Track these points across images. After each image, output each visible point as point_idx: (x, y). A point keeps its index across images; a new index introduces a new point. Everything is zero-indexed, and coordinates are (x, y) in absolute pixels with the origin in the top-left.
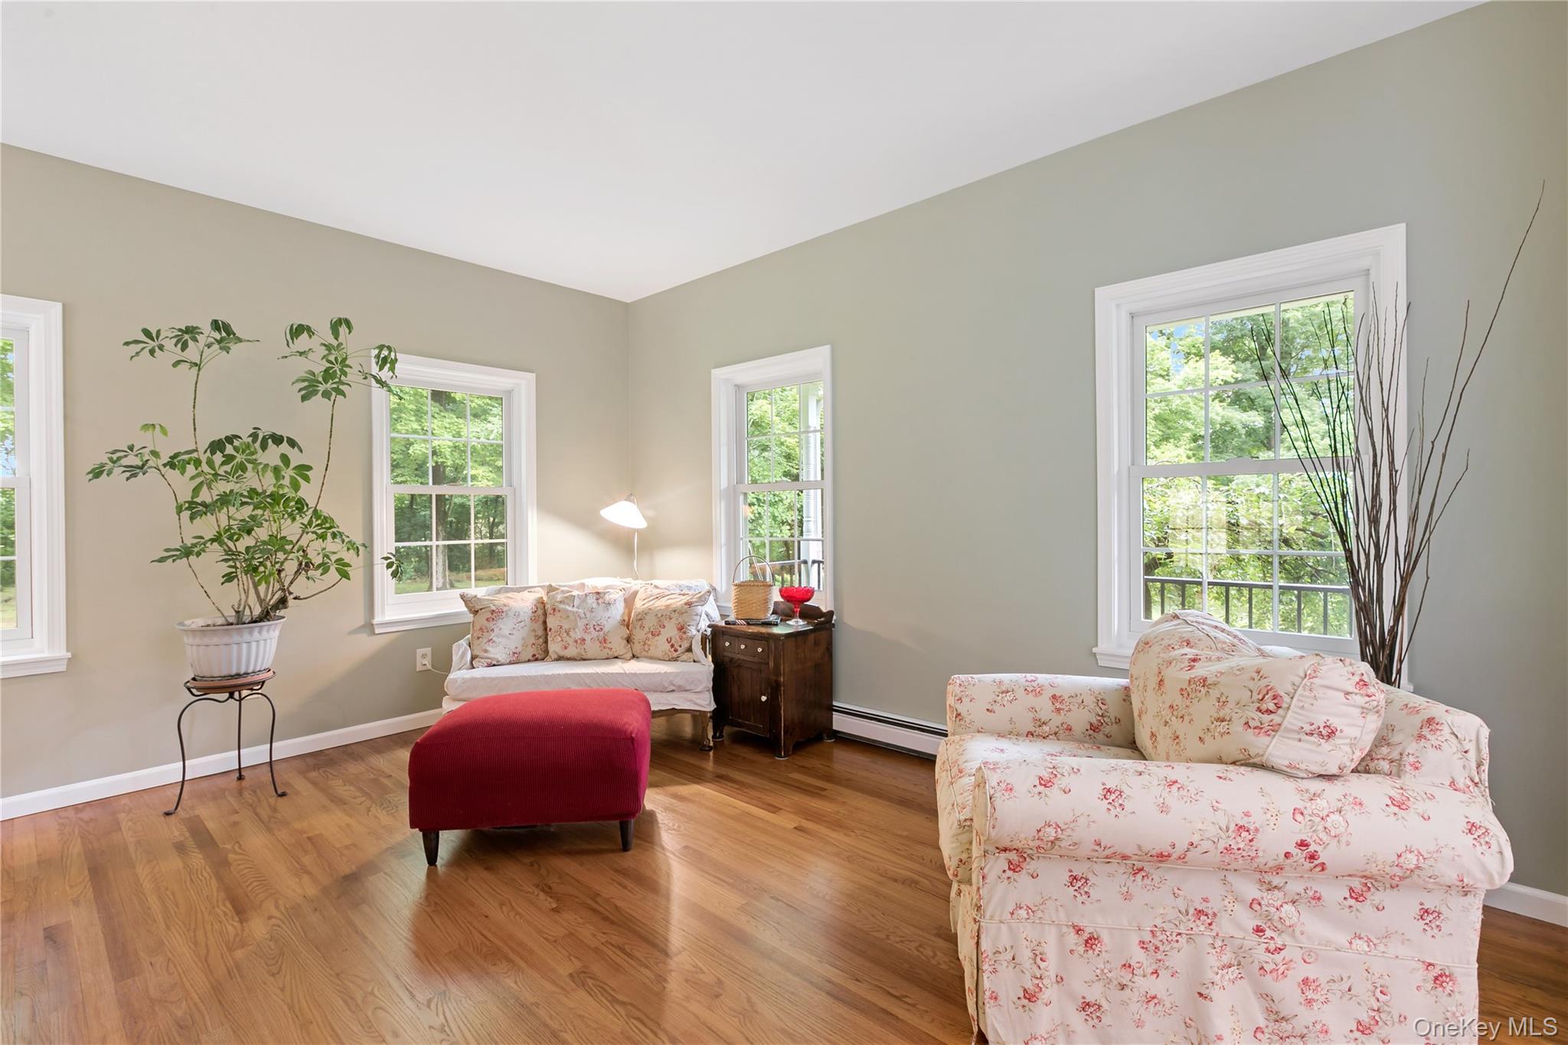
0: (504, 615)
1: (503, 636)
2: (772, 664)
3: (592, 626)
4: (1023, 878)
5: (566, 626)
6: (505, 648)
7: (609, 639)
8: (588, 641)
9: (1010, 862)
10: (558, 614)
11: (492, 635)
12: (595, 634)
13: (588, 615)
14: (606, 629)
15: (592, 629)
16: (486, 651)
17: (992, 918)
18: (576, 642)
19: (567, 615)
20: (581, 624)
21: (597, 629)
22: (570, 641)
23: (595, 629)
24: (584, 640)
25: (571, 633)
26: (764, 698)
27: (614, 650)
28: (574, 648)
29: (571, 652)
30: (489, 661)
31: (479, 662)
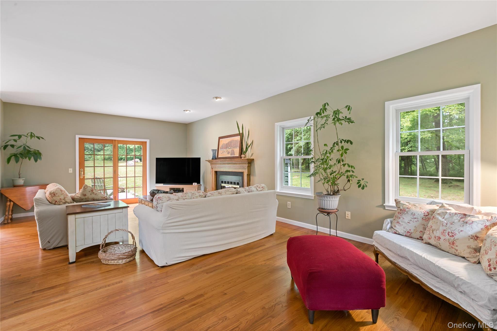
0: (406, 212)
1: (405, 222)
3: (447, 232)
5: (433, 227)
6: (404, 228)
7: (457, 243)
8: (442, 240)
10: (434, 220)
11: (399, 220)
12: (447, 237)
13: (449, 224)
14: (456, 237)
15: (447, 234)
16: (395, 226)
18: (435, 237)
19: (438, 222)
20: (441, 229)
21: (450, 235)
22: (433, 236)
23: (449, 234)
24: (440, 238)
25: (434, 232)
27: (459, 251)
28: (434, 240)
29: (432, 241)
30: (395, 231)
31: (392, 230)
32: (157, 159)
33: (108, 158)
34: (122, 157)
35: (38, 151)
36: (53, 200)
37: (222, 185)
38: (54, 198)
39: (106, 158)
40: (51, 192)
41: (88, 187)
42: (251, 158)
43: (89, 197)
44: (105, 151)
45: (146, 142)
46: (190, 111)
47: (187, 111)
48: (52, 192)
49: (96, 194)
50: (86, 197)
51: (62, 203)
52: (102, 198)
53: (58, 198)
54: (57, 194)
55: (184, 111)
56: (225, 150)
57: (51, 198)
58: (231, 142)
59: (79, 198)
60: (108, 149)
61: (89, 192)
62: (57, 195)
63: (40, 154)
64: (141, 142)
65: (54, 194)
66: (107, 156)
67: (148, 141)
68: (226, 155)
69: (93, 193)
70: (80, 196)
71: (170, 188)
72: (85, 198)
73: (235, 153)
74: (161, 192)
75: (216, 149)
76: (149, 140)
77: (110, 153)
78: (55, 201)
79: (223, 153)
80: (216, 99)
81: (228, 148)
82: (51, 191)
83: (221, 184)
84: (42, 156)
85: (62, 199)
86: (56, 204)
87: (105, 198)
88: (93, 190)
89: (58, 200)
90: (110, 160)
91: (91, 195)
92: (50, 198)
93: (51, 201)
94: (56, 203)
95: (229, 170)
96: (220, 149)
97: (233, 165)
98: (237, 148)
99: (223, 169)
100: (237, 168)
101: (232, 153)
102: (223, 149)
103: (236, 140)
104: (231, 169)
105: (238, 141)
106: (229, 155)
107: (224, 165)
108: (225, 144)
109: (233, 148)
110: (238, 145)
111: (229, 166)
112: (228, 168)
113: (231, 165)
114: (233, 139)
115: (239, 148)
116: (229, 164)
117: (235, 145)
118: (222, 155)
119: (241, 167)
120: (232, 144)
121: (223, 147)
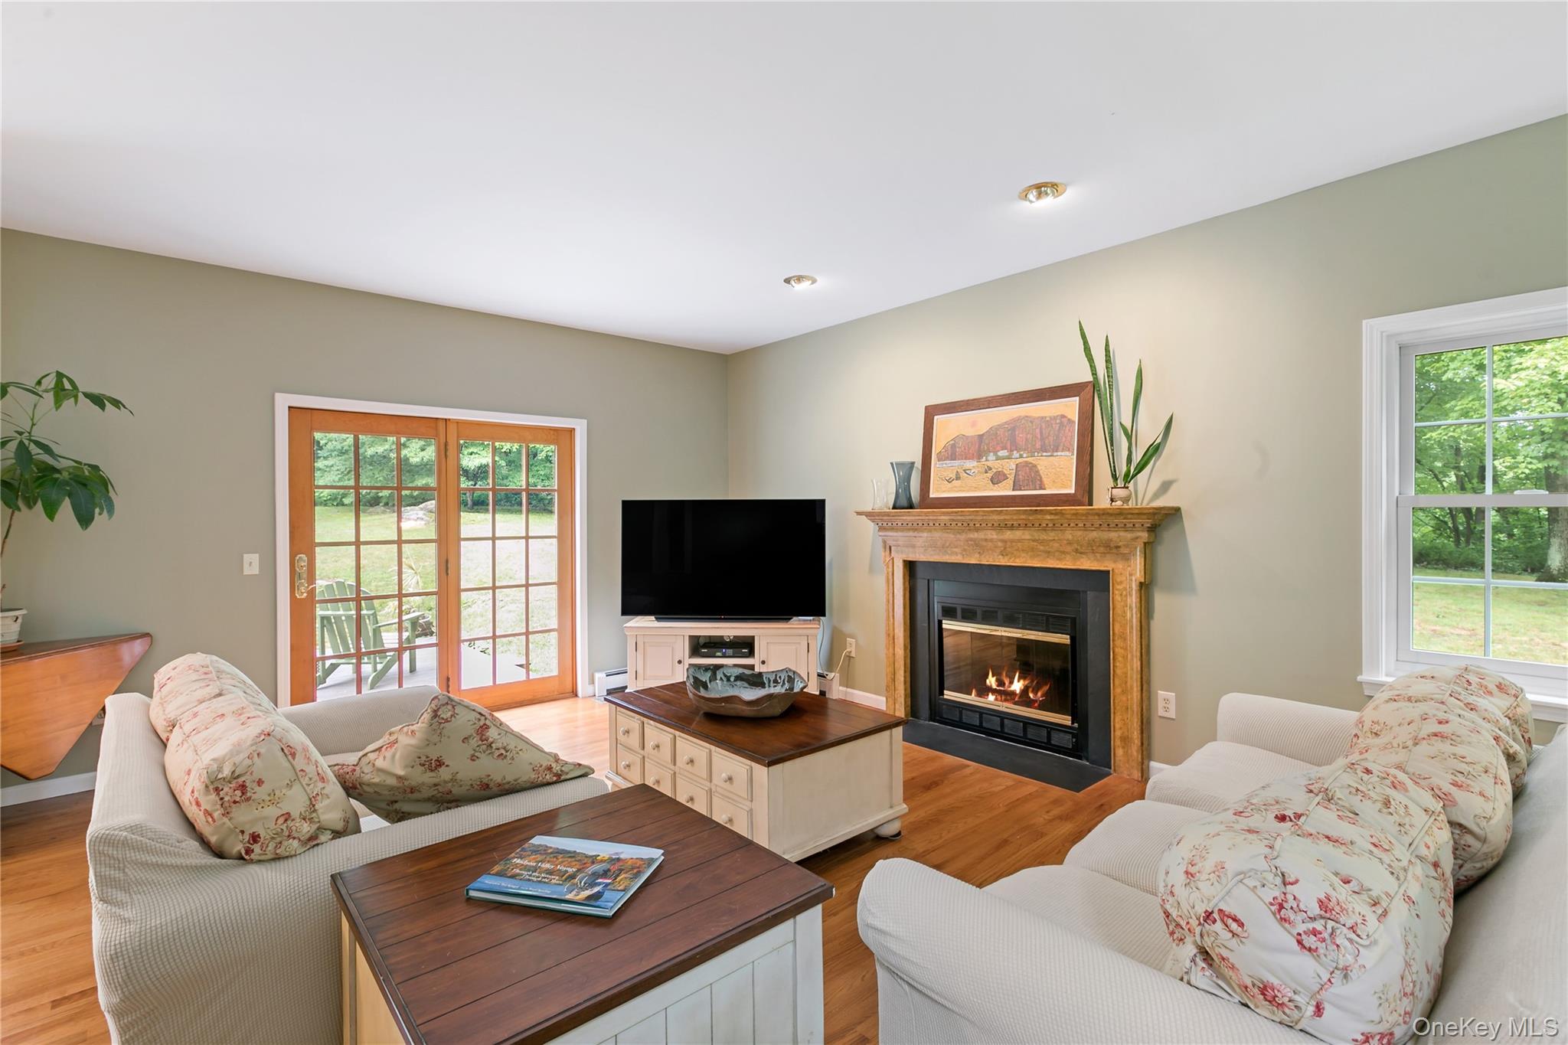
32: (625, 503)
33: (330, 499)
34: (380, 494)
35: (95, 468)
36: (231, 831)
37: (944, 626)
38: (244, 815)
39: (324, 496)
40: (220, 770)
41: (458, 710)
42: (1160, 503)
43: (459, 776)
44: (318, 472)
45: (572, 431)
46: (814, 281)
47: (799, 279)
48: (226, 772)
49: (504, 748)
50: (444, 774)
51: (295, 843)
52: (533, 776)
53: (272, 812)
54: (260, 782)
55: (787, 281)
56: (975, 463)
57: (216, 815)
58: (1013, 426)
59: (392, 781)
60: (327, 467)
61: (465, 740)
62: (261, 793)
63: (105, 483)
64: (552, 432)
65: (243, 788)
66: (326, 491)
67: (580, 427)
68: (976, 489)
69: (490, 746)
70: (401, 773)
71: (690, 636)
72: (436, 781)
73: (1045, 480)
74: (725, 676)
75: (908, 459)
76: (586, 421)
77: (337, 479)
78: (247, 837)
79: (958, 478)
80: (1039, 196)
81: (991, 457)
82: (220, 762)
83: (940, 623)
84: (112, 494)
85: (295, 814)
86: (253, 856)
87: (550, 768)
88: (485, 727)
89: (272, 826)
90: (337, 505)
91: (473, 758)
92: (207, 813)
93: (213, 839)
94: (257, 848)
95: (1006, 558)
96: (939, 461)
97: (1036, 535)
98: (1059, 454)
99: (961, 553)
100: (1063, 552)
101: (1023, 481)
102: (959, 459)
103: (1048, 419)
104: (1019, 557)
105: (1061, 423)
106: (1005, 490)
107: (971, 536)
108: (967, 437)
109: (1025, 456)
110: (1064, 439)
111: (1004, 541)
112: (998, 551)
113: (1023, 534)
114: (1023, 414)
115: (1073, 455)
116: (1009, 532)
117: (1042, 439)
118: (955, 487)
119: (1091, 548)
120: (1020, 437)
121: (958, 450)
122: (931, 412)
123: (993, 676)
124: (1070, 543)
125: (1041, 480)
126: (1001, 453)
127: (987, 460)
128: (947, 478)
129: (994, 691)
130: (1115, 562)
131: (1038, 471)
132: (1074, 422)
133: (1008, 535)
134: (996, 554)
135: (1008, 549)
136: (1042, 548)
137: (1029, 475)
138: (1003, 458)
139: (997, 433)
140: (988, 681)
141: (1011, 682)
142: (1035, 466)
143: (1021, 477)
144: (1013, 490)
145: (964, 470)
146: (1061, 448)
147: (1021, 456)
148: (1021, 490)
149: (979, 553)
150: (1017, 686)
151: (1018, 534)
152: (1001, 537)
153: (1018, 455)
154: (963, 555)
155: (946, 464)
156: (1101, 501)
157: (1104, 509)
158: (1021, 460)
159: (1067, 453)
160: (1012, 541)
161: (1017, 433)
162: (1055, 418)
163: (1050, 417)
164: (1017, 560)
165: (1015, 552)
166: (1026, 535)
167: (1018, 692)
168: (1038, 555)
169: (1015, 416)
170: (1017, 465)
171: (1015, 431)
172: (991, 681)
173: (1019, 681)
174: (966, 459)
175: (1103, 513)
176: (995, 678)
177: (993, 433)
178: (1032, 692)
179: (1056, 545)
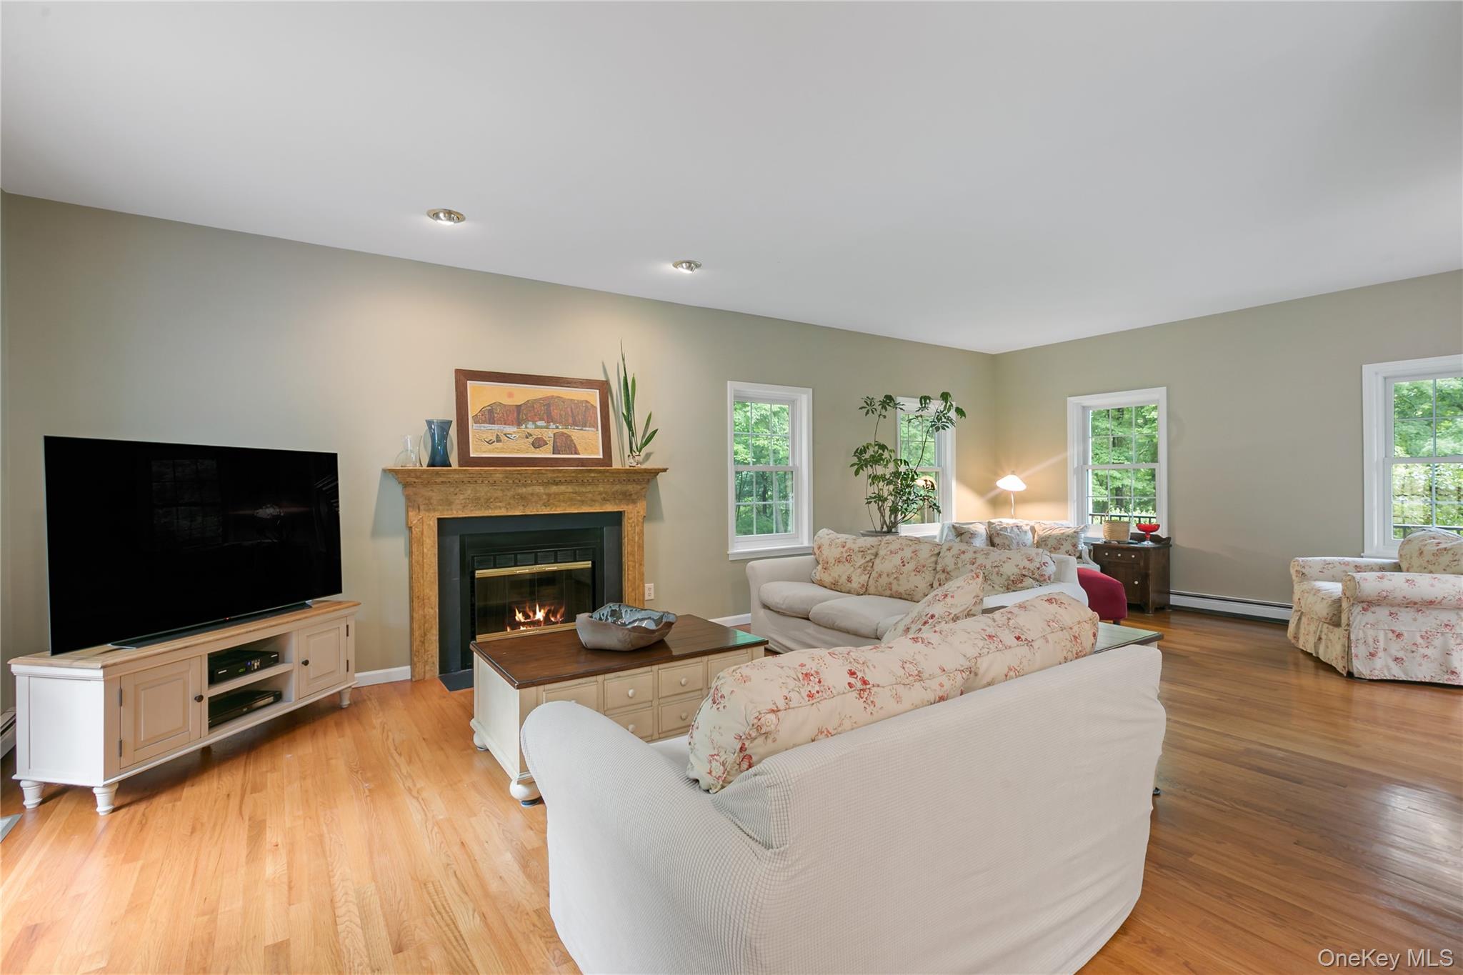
2: (1142, 564)
4: (1369, 614)
9: (1363, 608)
17: (1355, 627)
19: (1006, 537)
26: (1136, 583)
37: (478, 576)
42: (646, 466)
56: (515, 429)
58: (547, 403)
68: (519, 451)
73: (579, 447)
75: (442, 418)
81: (530, 425)
83: (473, 574)
95: (548, 508)
96: (475, 423)
97: (577, 489)
98: (587, 429)
99: (505, 507)
100: (594, 501)
101: (561, 447)
102: (498, 424)
103: (576, 402)
104: (559, 506)
105: (586, 407)
106: (545, 453)
107: (520, 491)
108: (505, 406)
109: (560, 427)
110: (589, 418)
111: (549, 495)
112: (541, 503)
113: (567, 488)
114: (555, 395)
115: (597, 430)
116: (555, 487)
117: (573, 416)
118: (497, 448)
119: (613, 497)
120: (555, 412)
121: (496, 415)
122: (464, 377)
123: (519, 613)
124: (600, 493)
125: (575, 447)
126: (539, 423)
127: (526, 428)
128: (487, 440)
129: (523, 624)
130: (627, 505)
131: (572, 441)
132: (595, 407)
133: (554, 489)
134: (539, 506)
135: (551, 501)
136: (579, 498)
137: (564, 443)
138: (541, 427)
139: (533, 407)
140: (517, 618)
141: (535, 613)
142: (570, 436)
143: (558, 444)
144: (553, 454)
145: (505, 434)
146: (588, 424)
147: (557, 428)
148: (559, 454)
149: (523, 505)
150: (540, 615)
151: (562, 488)
152: (547, 491)
153: (554, 427)
154: (507, 509)
155: (484, 427)
156: (616, 464)
157: (618, 469)
158: (557, 431)
159: (593, 429)
160: (556, 494)
161: (552, 408)
162: (582, 402)
163: (578, 401)
164: (558, 509)
165: (556, 503)
166: (570, 489)
167: (542, 619)
168: (574, 505)
169: (549, 395)
170: (554, 434)
171: (550, 407)
172: (519, 617)
173: (540, 611)
174: (505, 424)
175: (618, 471)
176: (521, 614)
177: (530, 405)
178: (553, 616)
179: (590, 495)
